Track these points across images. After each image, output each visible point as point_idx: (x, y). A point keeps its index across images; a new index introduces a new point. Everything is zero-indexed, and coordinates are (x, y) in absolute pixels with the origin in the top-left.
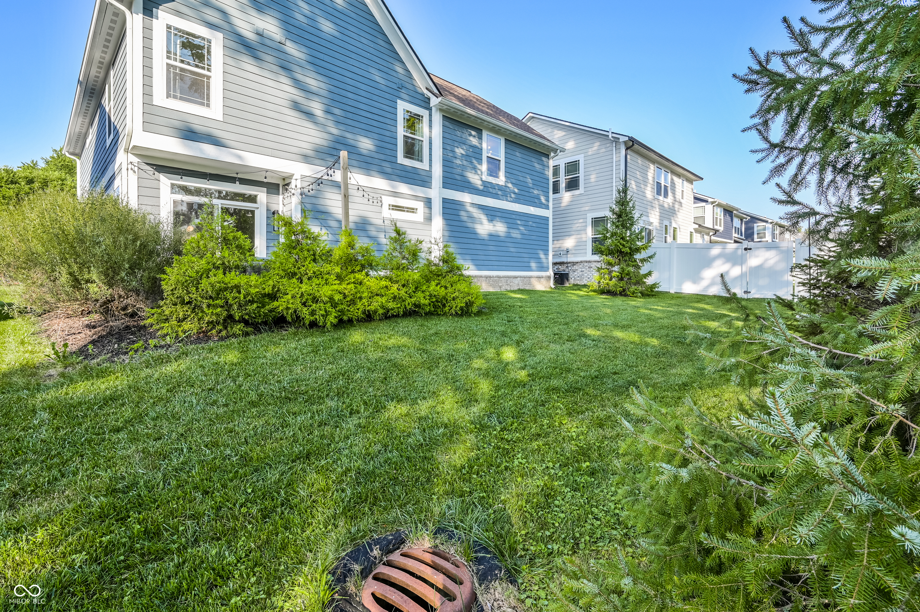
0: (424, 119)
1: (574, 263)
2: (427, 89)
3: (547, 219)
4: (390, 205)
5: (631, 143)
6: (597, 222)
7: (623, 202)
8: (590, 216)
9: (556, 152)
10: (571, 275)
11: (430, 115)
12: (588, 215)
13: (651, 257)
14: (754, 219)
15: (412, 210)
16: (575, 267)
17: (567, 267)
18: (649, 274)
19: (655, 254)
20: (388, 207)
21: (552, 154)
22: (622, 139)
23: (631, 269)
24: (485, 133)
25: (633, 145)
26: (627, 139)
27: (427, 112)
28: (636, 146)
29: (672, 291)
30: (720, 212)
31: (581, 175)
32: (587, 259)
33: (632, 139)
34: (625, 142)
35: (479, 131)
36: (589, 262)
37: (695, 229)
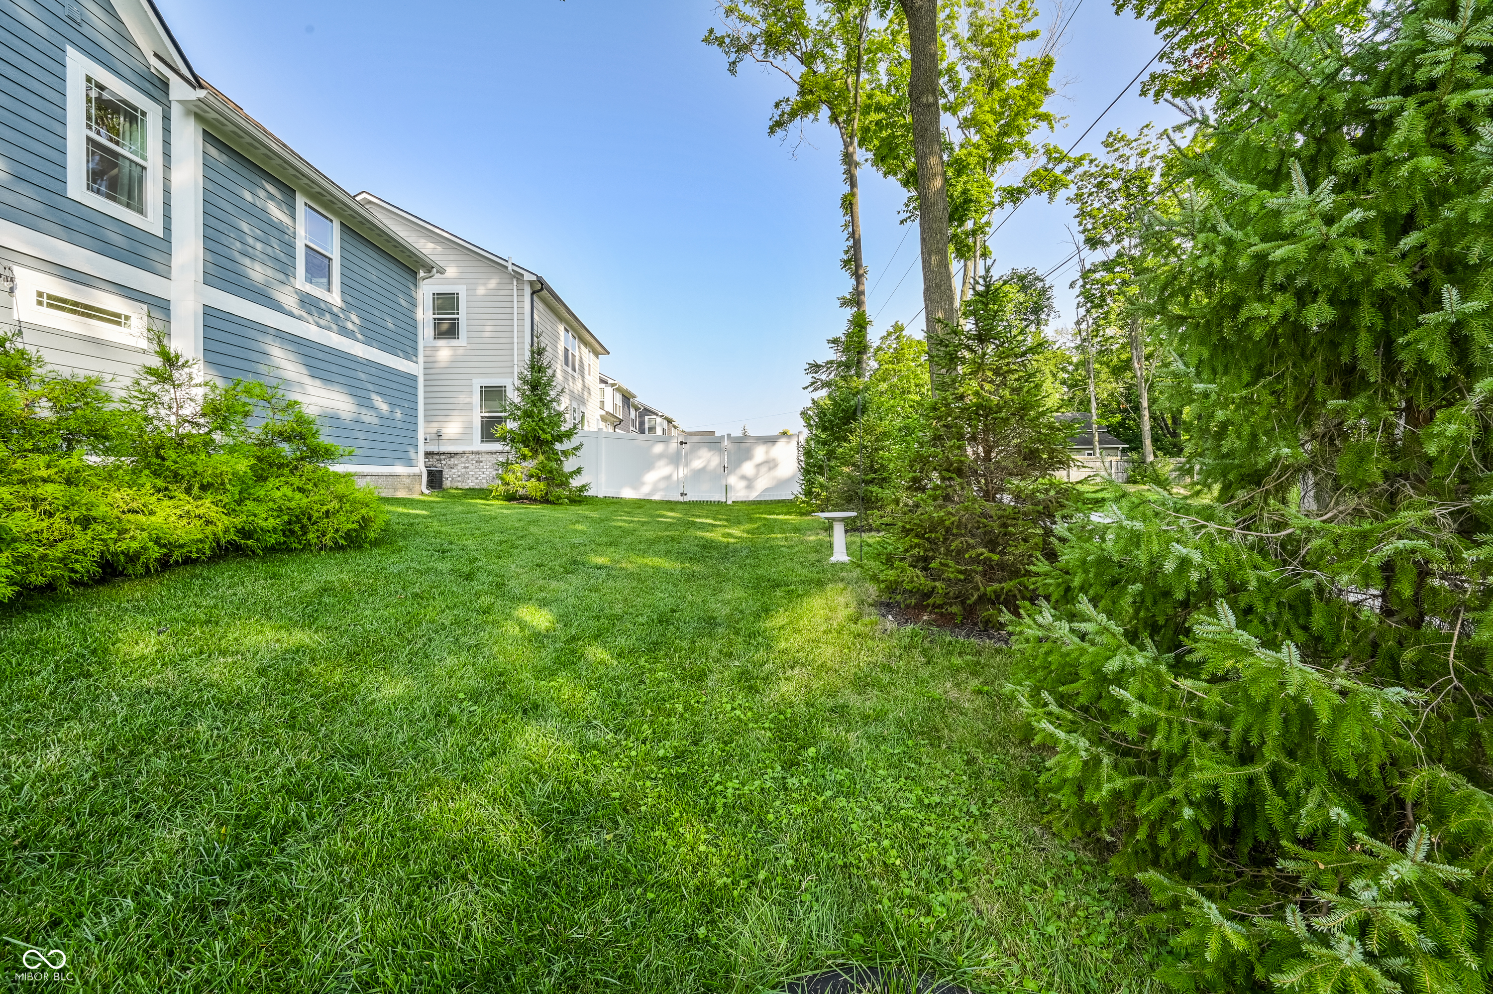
0: (149, 119)
1: (451, 455)
2: (156, 55)
3: (414, 378)
4: (40, 294)
5: (539, 286)
6: (491, 394)
7: (537, 367)
8: (478, 382)
9: (430, 272)
10: (446, 473)
11: (166, 118)
12: (474, 381)
13: (576, 449)
14: (648, 411)
15: (115, 318)
16: (453, 461)
17: (440, 460)
18: (578, 471)
19: (581, 445)
20: (34, 298)
21: (422, 274)
22: (527, 277)
23: (554, 465)
24: (300, 200)
25: (542, 289)
26: (535, 278)
27: (159, 109)
28: (545, 291)
29: (601, 495)
30: (618, 398)
31: (462, 315)
32: (475, 448)
33: (540, 280)
34: (531, 283)
35: (289, 192)
36: (478, 453)
37: (602, 416)
